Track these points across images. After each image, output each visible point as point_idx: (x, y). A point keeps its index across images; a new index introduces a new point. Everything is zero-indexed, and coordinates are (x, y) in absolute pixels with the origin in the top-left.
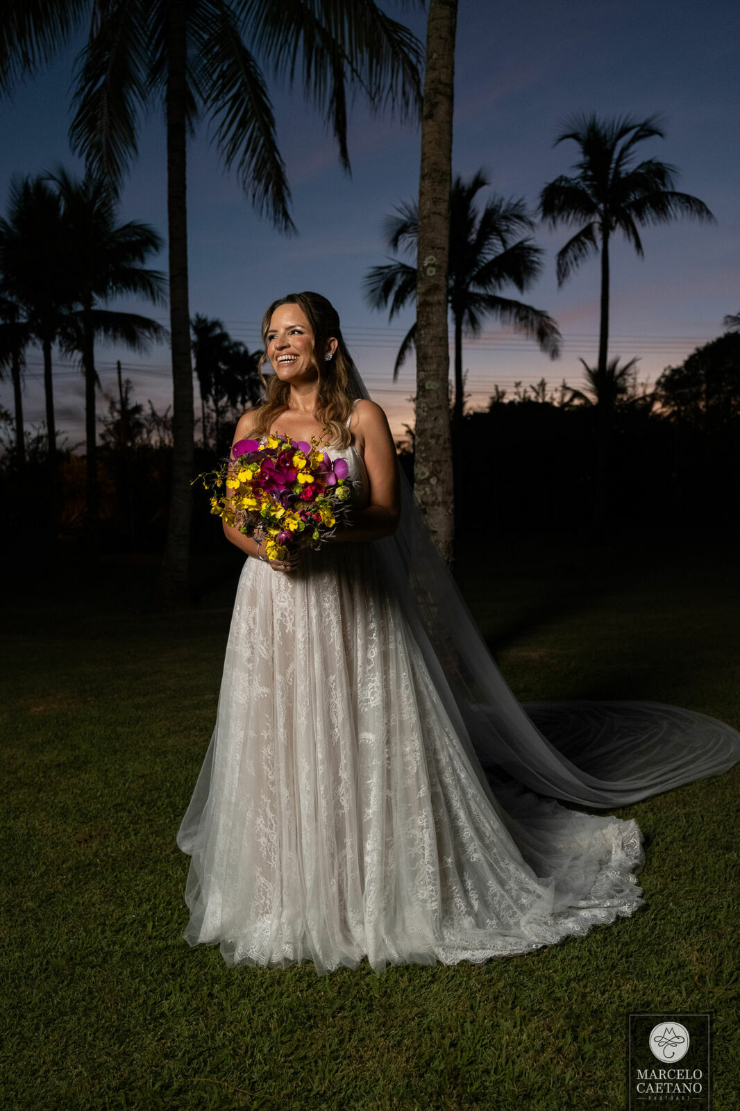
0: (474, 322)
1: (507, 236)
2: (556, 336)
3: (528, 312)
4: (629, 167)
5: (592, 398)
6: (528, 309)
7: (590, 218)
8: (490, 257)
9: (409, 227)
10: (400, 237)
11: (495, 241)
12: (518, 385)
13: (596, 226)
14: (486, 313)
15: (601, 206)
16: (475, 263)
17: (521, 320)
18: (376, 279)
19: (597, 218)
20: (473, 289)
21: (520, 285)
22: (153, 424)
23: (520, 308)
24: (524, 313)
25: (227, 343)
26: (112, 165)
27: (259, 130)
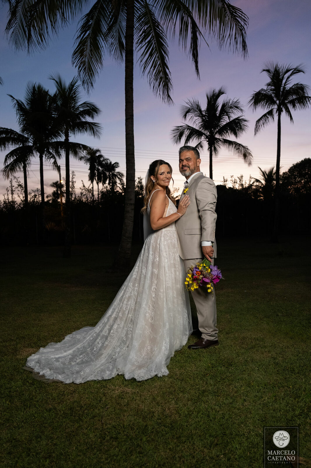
0: (215, 149)
1: (231, 115)
2: (251, 157)
3: (240, 146)
4: (289, 86)
5: (263, 182)
6: (240, 145)
7: (272, 107)
8: (225, 123)
9: (191, 110)
10: (187, 114)
11: (225, 117)
12: (232, 177)
13: (275, 111)
14: (221, 147)
15: (278, 102)
16: (218, 126)
17: (236, 149)
18: (176, 131)
19: (276, 107)
20: (217, 136)
21: (236, 134)
22: (83, 190)
23: (237, 145)
24: (238, 146)
25: (103, 159)
26: (90, 71)
27: (158, 57)
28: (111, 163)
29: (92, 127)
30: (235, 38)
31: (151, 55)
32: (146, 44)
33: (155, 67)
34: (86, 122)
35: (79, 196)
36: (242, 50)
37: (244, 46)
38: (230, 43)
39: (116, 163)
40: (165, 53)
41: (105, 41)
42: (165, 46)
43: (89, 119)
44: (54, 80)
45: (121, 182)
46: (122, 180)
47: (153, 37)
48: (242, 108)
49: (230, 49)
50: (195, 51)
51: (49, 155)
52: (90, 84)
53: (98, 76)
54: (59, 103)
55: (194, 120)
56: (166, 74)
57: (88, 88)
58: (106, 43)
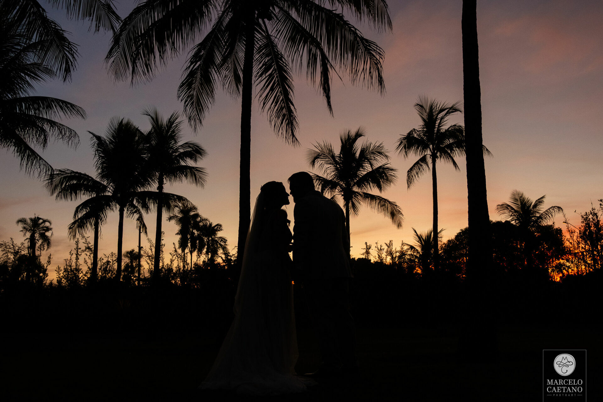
0: (354, 206)
1: (374, 162)
2: (401, 216)
3: (385, 202)
4: (444, 128)
5: (420, 250)
6: (386, 200)
7: (425, 153)
8: (364, 173)
9: (321, 156)
10: (316, 160)
11: (367, 165)
12: (377, 242)
13: (428, 157)
14: (362, 203)
15: (431, 146)
16: (356, 176)
17: (382, 206)
19: (428, 152)
20: (355, 189)
21: (380, 187)
22: (174, 257)
23: (381, 200)
24: (383, 203)
25: (200, 219)
26: (199, 106)
27: (281, 92)
28: (211, 225)
29: (194, 173)
30: (370, 72)
31: (272, 89)
32: (266, 77)
33: (276, 103)
34: (187, 166)
35: (167, 264)
36: (378, 84)
37: (381, 81)
38: (364, 78)
39: (217, 225)
40: (289, 87)
41: (218, 73)
42: (289, 80)
43: (190, 163)
44: (149, 115)
45: (224, 251)
46: (226, 248)
47: (274, 69)
48: (387, 154)
49: (364, 84)
50: (326, 85)
51: (132, 209)
52: (198, 121)
53: (209, 112)
54: (153, 142)
55: (324, 168)
56: (290, 111)
57: (195, 125)
58: (219, 75)
